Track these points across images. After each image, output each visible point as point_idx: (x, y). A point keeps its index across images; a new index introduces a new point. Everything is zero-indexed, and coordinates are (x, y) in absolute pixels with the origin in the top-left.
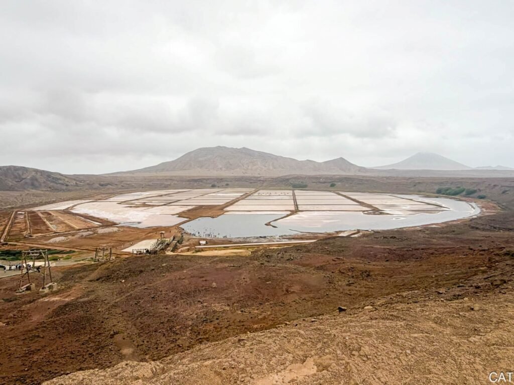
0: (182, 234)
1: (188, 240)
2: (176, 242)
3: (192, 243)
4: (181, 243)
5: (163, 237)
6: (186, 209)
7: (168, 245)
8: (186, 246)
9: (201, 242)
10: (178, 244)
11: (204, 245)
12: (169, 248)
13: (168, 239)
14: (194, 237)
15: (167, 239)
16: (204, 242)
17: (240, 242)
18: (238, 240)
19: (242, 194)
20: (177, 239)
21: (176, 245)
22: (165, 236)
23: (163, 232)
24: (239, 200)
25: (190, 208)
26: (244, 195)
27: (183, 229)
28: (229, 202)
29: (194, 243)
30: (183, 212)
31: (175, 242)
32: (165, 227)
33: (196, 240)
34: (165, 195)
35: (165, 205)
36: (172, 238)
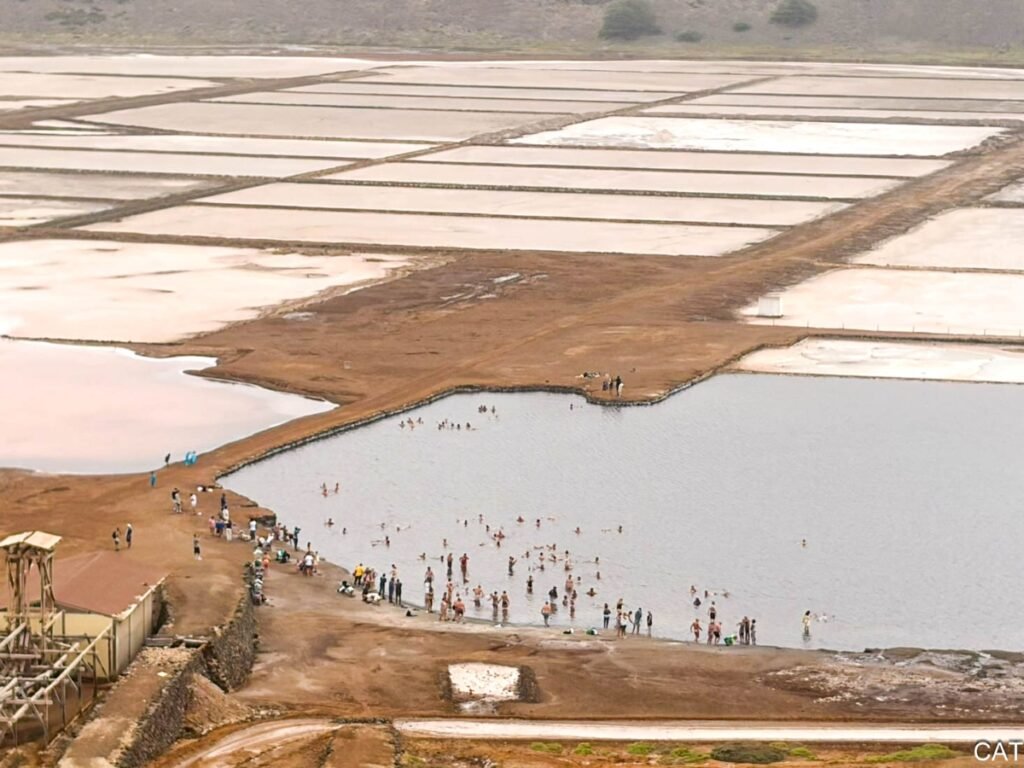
0: (251, 572)
1: (323, 645)
2: (182, 655)
3: (357, 675)
4: (235, 677)
5: (33, 591)
6: (308, 289)
7: (92, 686)
8: (293, 711)
9: (466, 678)
10: (201, 683)
11: (502, 711)
12: (97, 727)
13: (96, 625)
14: (387, 616)
15: (77, 624)
16: (495, 681)
17: (919, 698)
18: (894, 677)
19: (968, 138)
20: (187, 625)
21: (179, 695)
22: (56, 586)
23: (42, 540)
24: (928, 211)
25: (350, 273)
26: (993, 147)
27: (268, 520)
28: (813, 228)
29: (386, 676)
30: (273, 322)
31: (168, 656)
32: (58, 486)
33: (411, 654)
34: (71, 113)
35: (59, 229)
36: (136, 615)
